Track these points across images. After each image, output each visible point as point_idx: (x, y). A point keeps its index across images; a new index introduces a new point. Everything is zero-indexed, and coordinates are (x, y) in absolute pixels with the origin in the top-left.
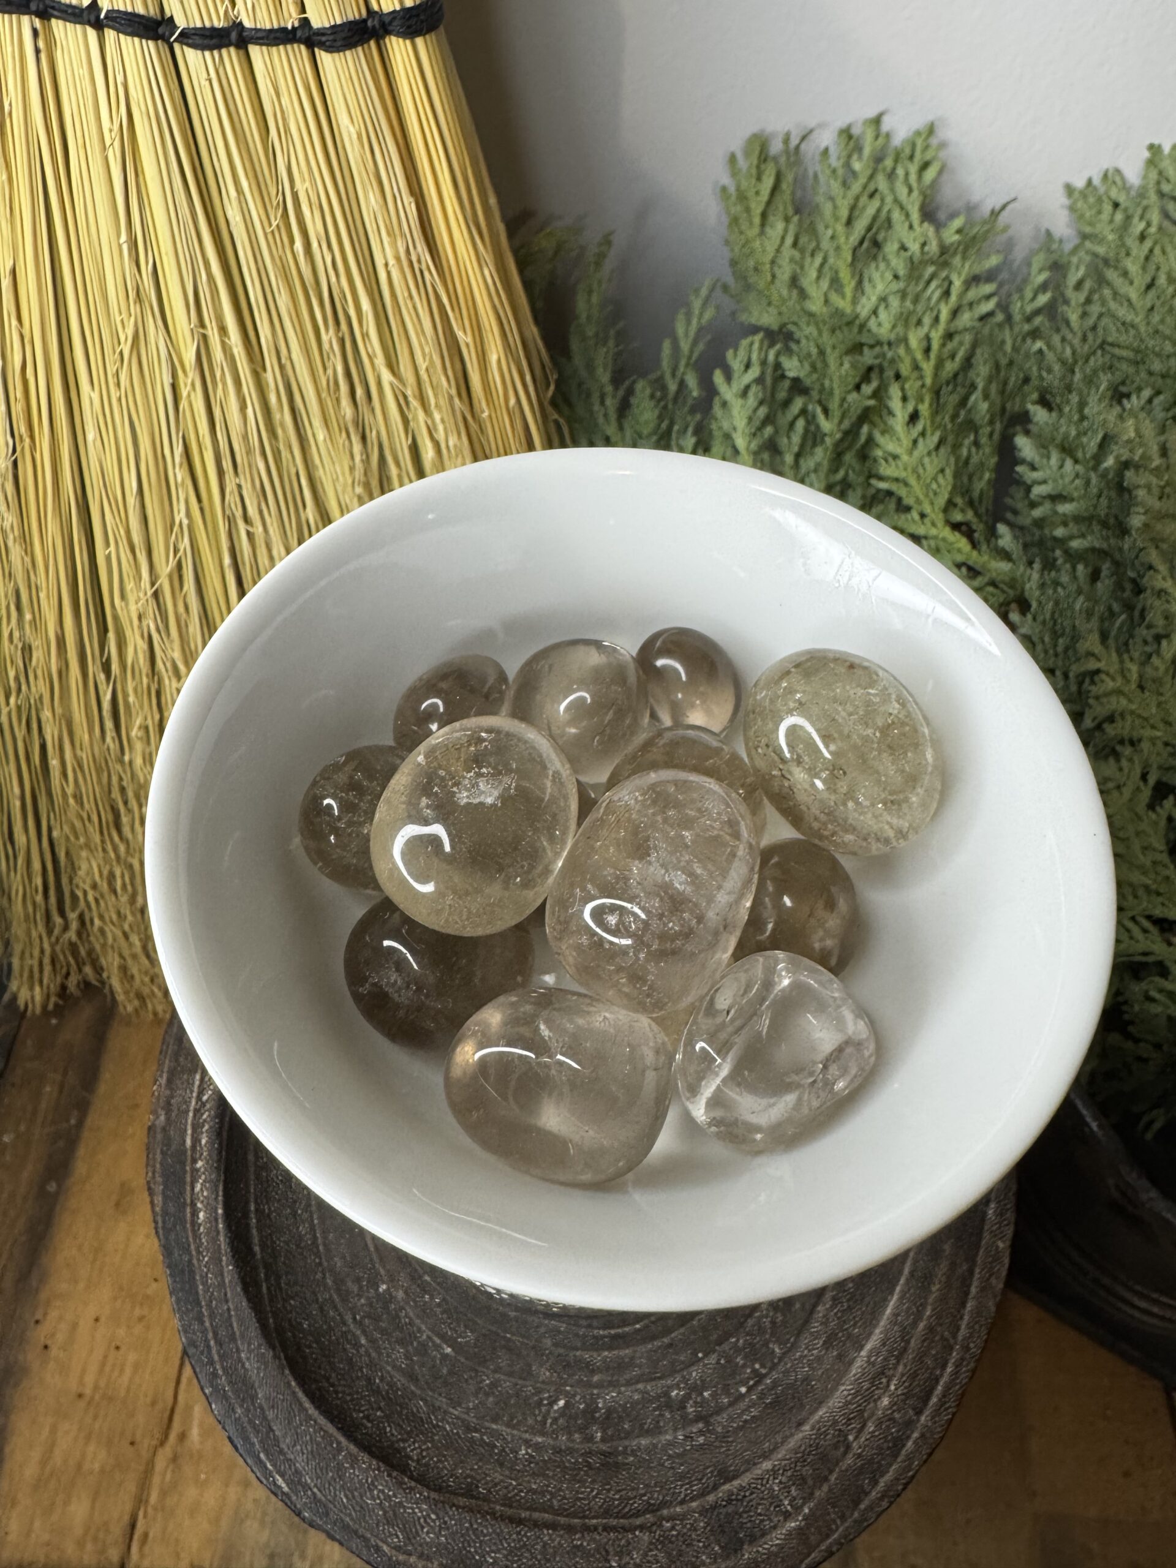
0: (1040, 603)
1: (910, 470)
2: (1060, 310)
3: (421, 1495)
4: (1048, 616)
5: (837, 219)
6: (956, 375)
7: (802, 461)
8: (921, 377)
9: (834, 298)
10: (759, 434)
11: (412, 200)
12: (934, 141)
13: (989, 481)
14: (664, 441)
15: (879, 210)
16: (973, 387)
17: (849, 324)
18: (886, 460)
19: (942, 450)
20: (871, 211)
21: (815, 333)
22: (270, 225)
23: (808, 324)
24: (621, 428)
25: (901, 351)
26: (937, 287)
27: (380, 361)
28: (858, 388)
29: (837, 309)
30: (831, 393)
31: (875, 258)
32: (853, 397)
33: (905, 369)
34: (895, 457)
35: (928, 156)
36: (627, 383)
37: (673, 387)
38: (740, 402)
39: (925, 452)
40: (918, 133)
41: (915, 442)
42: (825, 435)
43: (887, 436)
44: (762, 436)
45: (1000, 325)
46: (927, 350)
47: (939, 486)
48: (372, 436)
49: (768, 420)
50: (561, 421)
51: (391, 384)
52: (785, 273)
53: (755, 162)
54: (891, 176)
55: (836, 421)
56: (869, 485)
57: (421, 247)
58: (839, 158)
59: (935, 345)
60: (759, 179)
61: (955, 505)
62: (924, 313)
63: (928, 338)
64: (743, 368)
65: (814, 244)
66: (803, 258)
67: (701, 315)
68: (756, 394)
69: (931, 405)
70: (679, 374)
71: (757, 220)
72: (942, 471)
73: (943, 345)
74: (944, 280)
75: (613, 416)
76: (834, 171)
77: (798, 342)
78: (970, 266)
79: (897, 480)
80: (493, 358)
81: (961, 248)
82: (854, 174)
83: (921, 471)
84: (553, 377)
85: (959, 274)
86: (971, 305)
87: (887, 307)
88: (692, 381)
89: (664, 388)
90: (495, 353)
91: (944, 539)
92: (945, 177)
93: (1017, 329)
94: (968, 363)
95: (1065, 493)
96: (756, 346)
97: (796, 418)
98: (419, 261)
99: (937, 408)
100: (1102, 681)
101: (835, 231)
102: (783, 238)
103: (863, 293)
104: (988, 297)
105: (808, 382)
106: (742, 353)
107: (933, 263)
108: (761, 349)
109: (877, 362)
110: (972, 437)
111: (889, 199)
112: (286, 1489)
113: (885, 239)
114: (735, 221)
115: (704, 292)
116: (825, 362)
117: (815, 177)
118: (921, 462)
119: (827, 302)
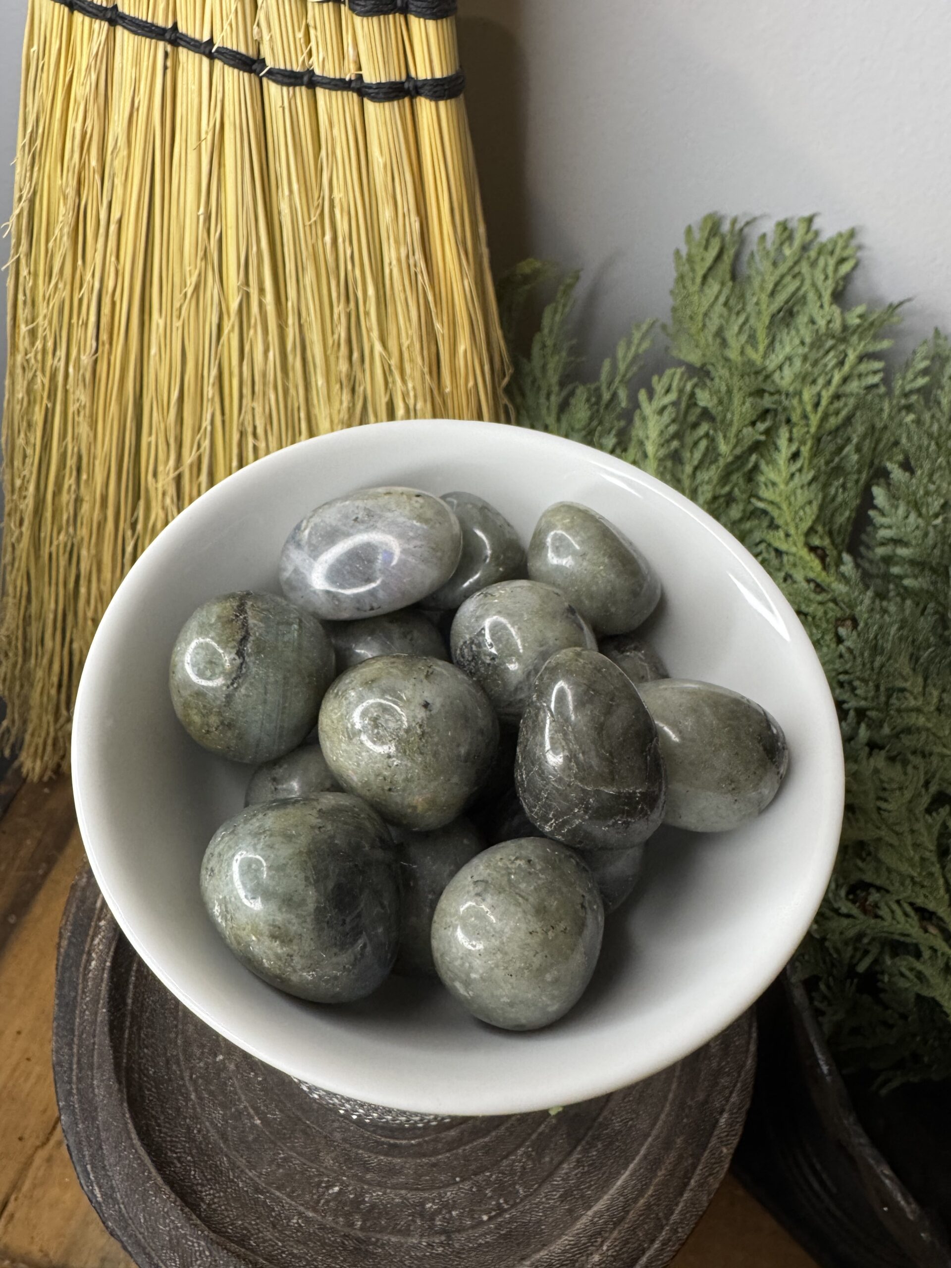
0: (866, 624)
1: (784, 497)
2: (934, 392)
3: (202, 1232)
4: (872, 636)
5: (762, 288)
6: (837, 429)
7: (698, 473)
8: (808, 425)
9: (749, 351)
10: (666, 445)
11: (417, 219)
12: (854, 243)
13: (849, 518)
14: (589, 438)
15: (798, 289)
16: (848, 440)
17: (757, 373)
18: (766, 485)
19: (814, 486)
20: (791, 288)
21: (727, 374)
22: (310, 219)
23: (723, 366)
24: (559, 420)
25: (795, 402)
26: (834, 357)
27: (375, 334)
28: (753, 424)
29: (749, 360)
30: (731, 424)
31: (788, 325)
32: (748, 430)
33: (795, 417)
34: (774, 484)
35: (846, 254)
36: (570, 387)
37: (606, 396)
38: (656, 417)
39: (799, 485)
40: (840, 235)
41: (793, 475)
42: (719, 455)
43: (771, 467)
44: (669, 447)
45: (881, 397)
46: (817, 405)
47: (805, 513)
48: (360, 390)
49: (677, 435)
50: (510, 406)
51: (381, 355)
52: (714, 324)
53: (706, 234)
54: (813, 264)
55: (731, 446)
56: (750, 502)
57: (419, 255)
58: (774, 243)
59: (824, 402)
60: (706, 248)
61: (816, 532)
62: (819, 375)
63: (819, 395)
64: (663, 391)
65: (740, 306)
66: (729, 316)
67: (639, 345)
68: (670, 414)
69: (811, 449)
70: (613, 387)
71: (699, 280)
72: (810, 503)
73: (831, 403)
74: (841, 352)
75: (554, 410)
76: (768, 253)
77: (712, 379)
78: (865, 346)
79: (772, 503)
80: (461, 348)
81: (860, 330)
82: (785, 259)
83: (793, 499)
84: (509, 371)
85: (855, 350)
86: (860, 376)
87: (790, 365)
88: (623, 394)
89: (599, 397)
90: (464, 345)
91: (801, 558)
92: (858, 273)
93: (895, 402)
94: (849, 420)
95: (905, 539)
96: (677, 377)
97: (700, 439)
98: (415, 266)
99: (816, 452)
100: (906, 698)
101: (759, 299)
102: (717, 298)
103: (773, 351)
104: (875, 372)
105: (714, 412)
106: (665, 380)
107: (833, 337)
108: (681, 379)
109: (774, 406)
110: (841, 480)
111: (808, 283)
112: (100, 1199)
113: (798, 312)
114: (681, 278)
115: (644, 327)
116: (730, 399)
117: (752, 255)
118: (794, 492)
119: (742, 353)
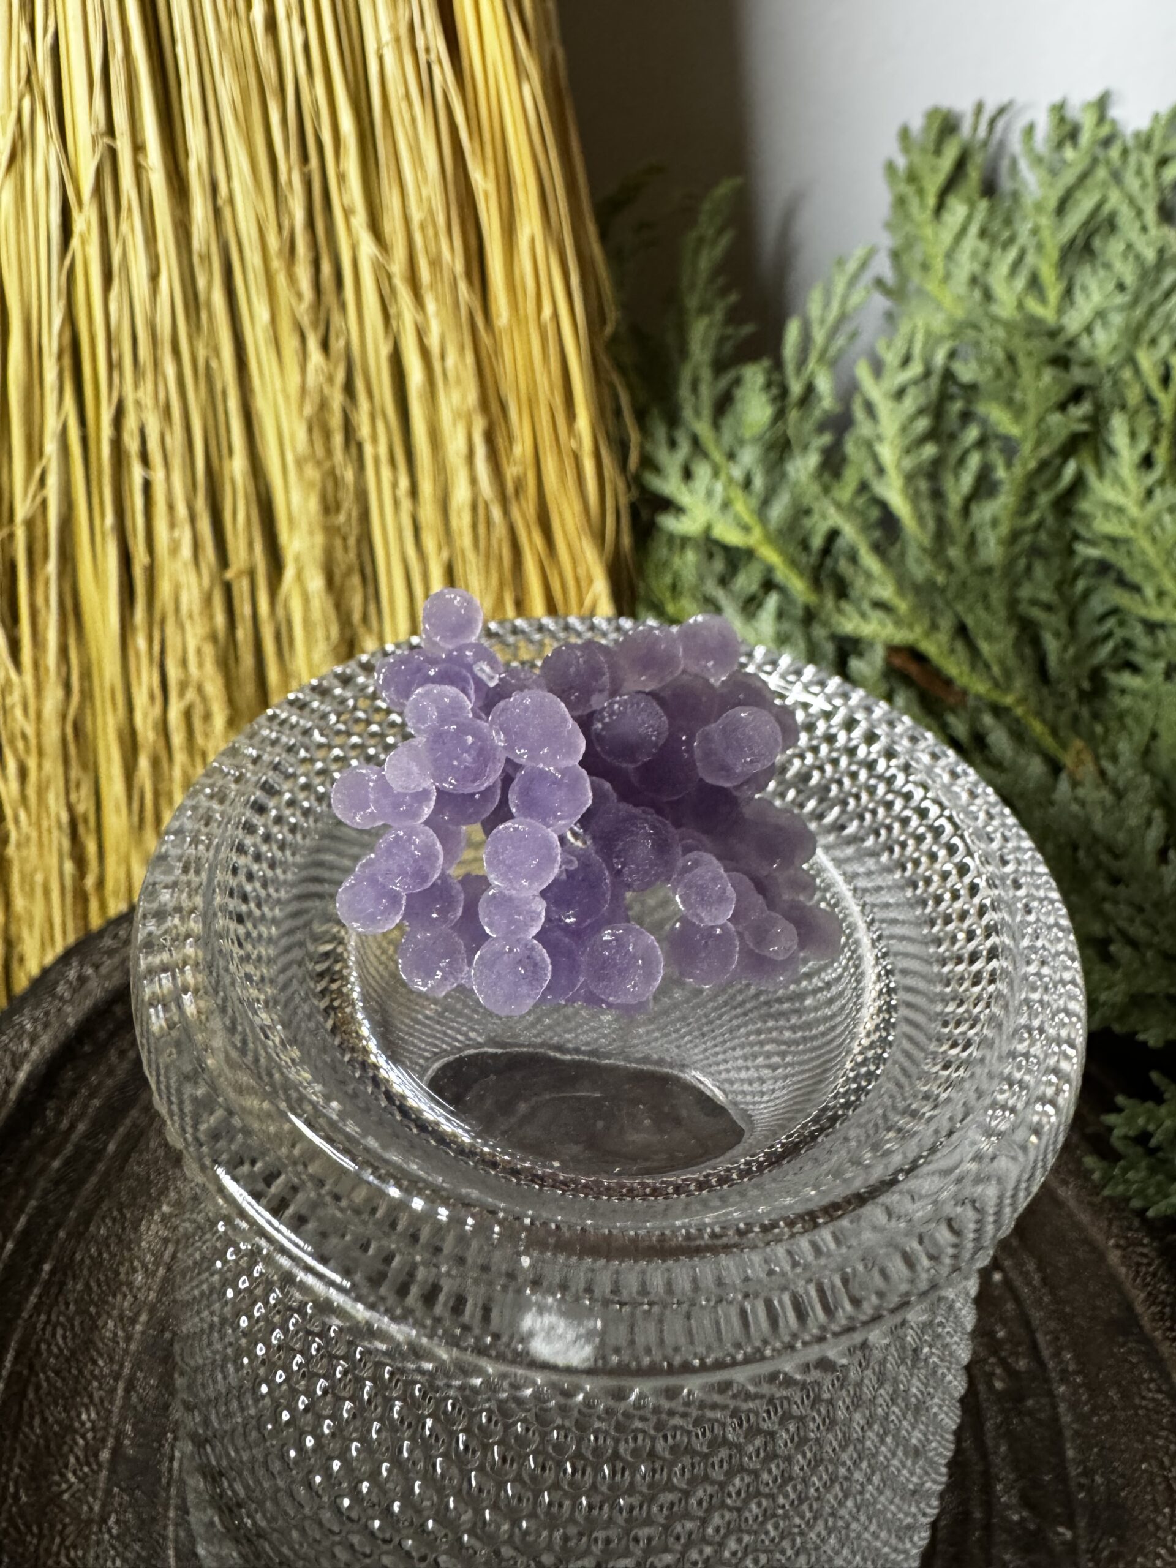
1: (1140, 529)
5: (1042, 208)
8: (1157, 413)
9: (1033, 306)
10: (913, 450)
15: (1100, 206)
17: (1053, 334)
18: (1104, 512)
20: (1088, 205)
21: (1003, 337)
23: (993, 327)
25: (1128, 376)
27: (360, 219)
28: (1062, 407)
29: (1034, 317)
31: (1092, 260)
32: (1055, 418)
33: (1134, 396)
34: (1118, 509)
36: (731, 372)
37: (797, 387)
38: (892, 404)
39: (1165, 509)
40: (1156, 122)
41: (1149, 492)
43: (1106, 481)
44: (920, 454)
46: (1166, 380)
49: (931, 437)
52: (963, 270)
53: (934, 136)
55: (1032, 440)
58: (1047, 141)
60: (938, 151)
63: (1166, 363)
64: (898, 362)
65: (1007, 235)
66: (991, 250)
67: (844, 297)
68: (915, 399)
69: (1171, 450)
70: (807, 371)
71: (931, 201)
75: (707, 411)
76: (1039, 157)
79: (1117, 542)
82: (1068, 165)
83: (1157, 530)
87: (1106, 324)
88: (824, 384)
89: (784, 385)
96: (919, 337)
97: (969, 450)
101: (1037, 223)
102: (966, 225)
103: (1072, 303)
106: (899, 344)
108: (925, 342)
109: (1091, 382)
111: (1114, 194)
114: (901, 202)
115: (852, 266)
116: (1017, 373)
117: (1014, 163)
118: (1158, 518)
119: (1020, 306)
